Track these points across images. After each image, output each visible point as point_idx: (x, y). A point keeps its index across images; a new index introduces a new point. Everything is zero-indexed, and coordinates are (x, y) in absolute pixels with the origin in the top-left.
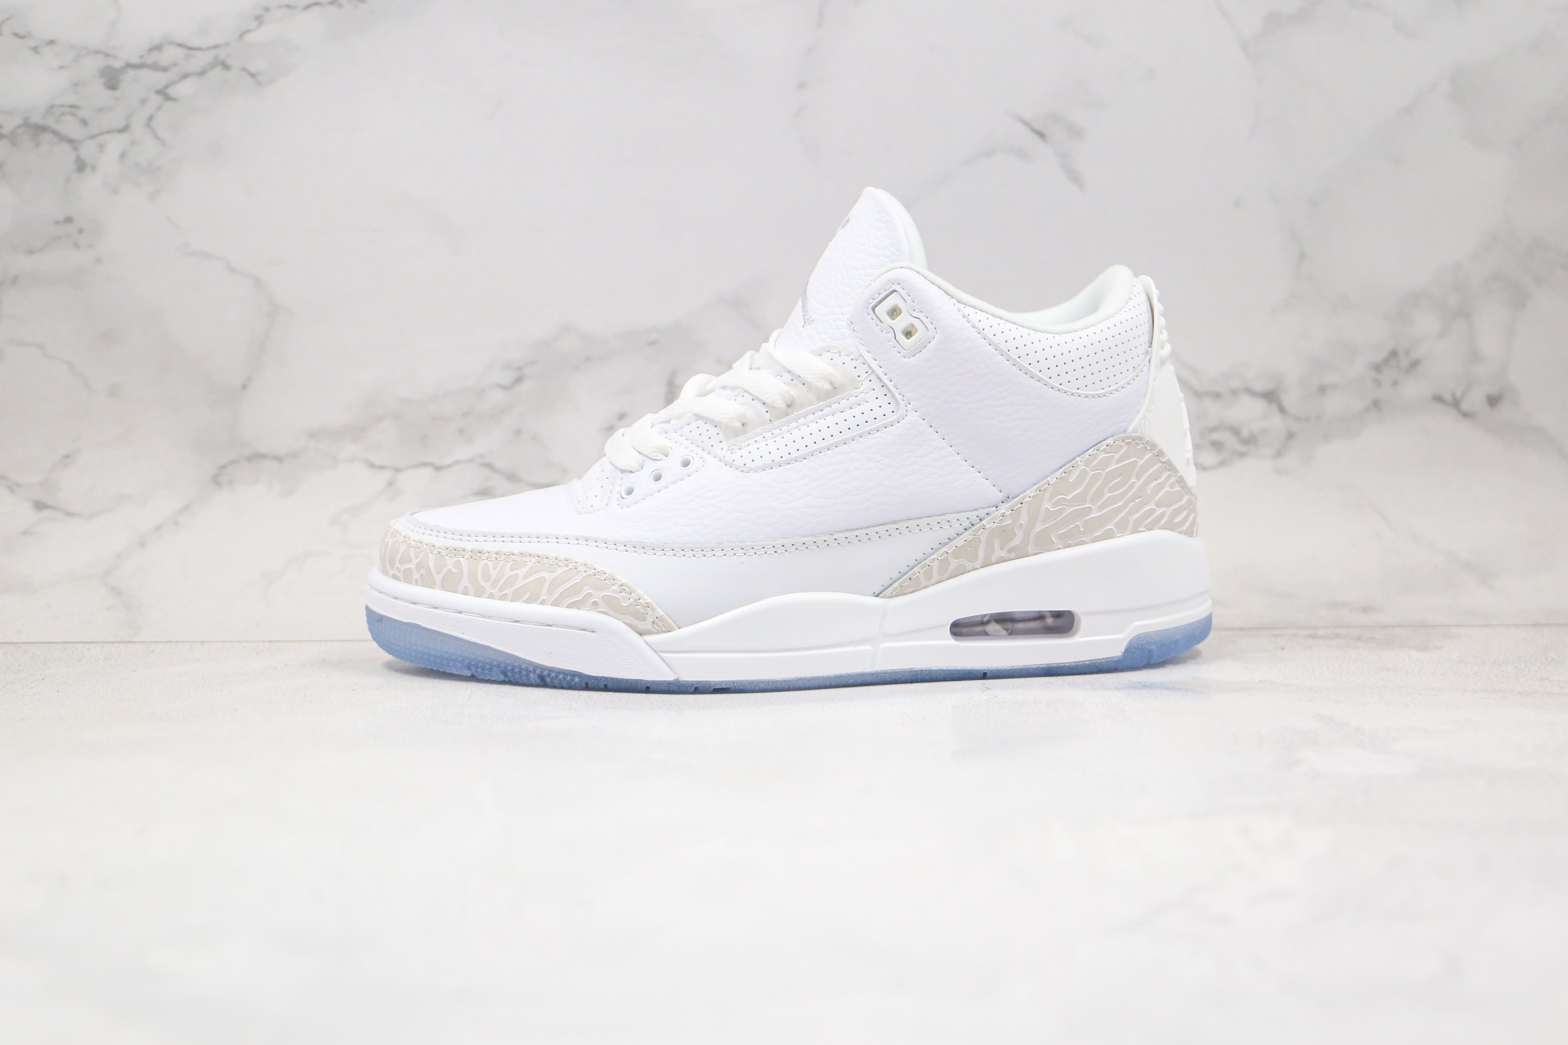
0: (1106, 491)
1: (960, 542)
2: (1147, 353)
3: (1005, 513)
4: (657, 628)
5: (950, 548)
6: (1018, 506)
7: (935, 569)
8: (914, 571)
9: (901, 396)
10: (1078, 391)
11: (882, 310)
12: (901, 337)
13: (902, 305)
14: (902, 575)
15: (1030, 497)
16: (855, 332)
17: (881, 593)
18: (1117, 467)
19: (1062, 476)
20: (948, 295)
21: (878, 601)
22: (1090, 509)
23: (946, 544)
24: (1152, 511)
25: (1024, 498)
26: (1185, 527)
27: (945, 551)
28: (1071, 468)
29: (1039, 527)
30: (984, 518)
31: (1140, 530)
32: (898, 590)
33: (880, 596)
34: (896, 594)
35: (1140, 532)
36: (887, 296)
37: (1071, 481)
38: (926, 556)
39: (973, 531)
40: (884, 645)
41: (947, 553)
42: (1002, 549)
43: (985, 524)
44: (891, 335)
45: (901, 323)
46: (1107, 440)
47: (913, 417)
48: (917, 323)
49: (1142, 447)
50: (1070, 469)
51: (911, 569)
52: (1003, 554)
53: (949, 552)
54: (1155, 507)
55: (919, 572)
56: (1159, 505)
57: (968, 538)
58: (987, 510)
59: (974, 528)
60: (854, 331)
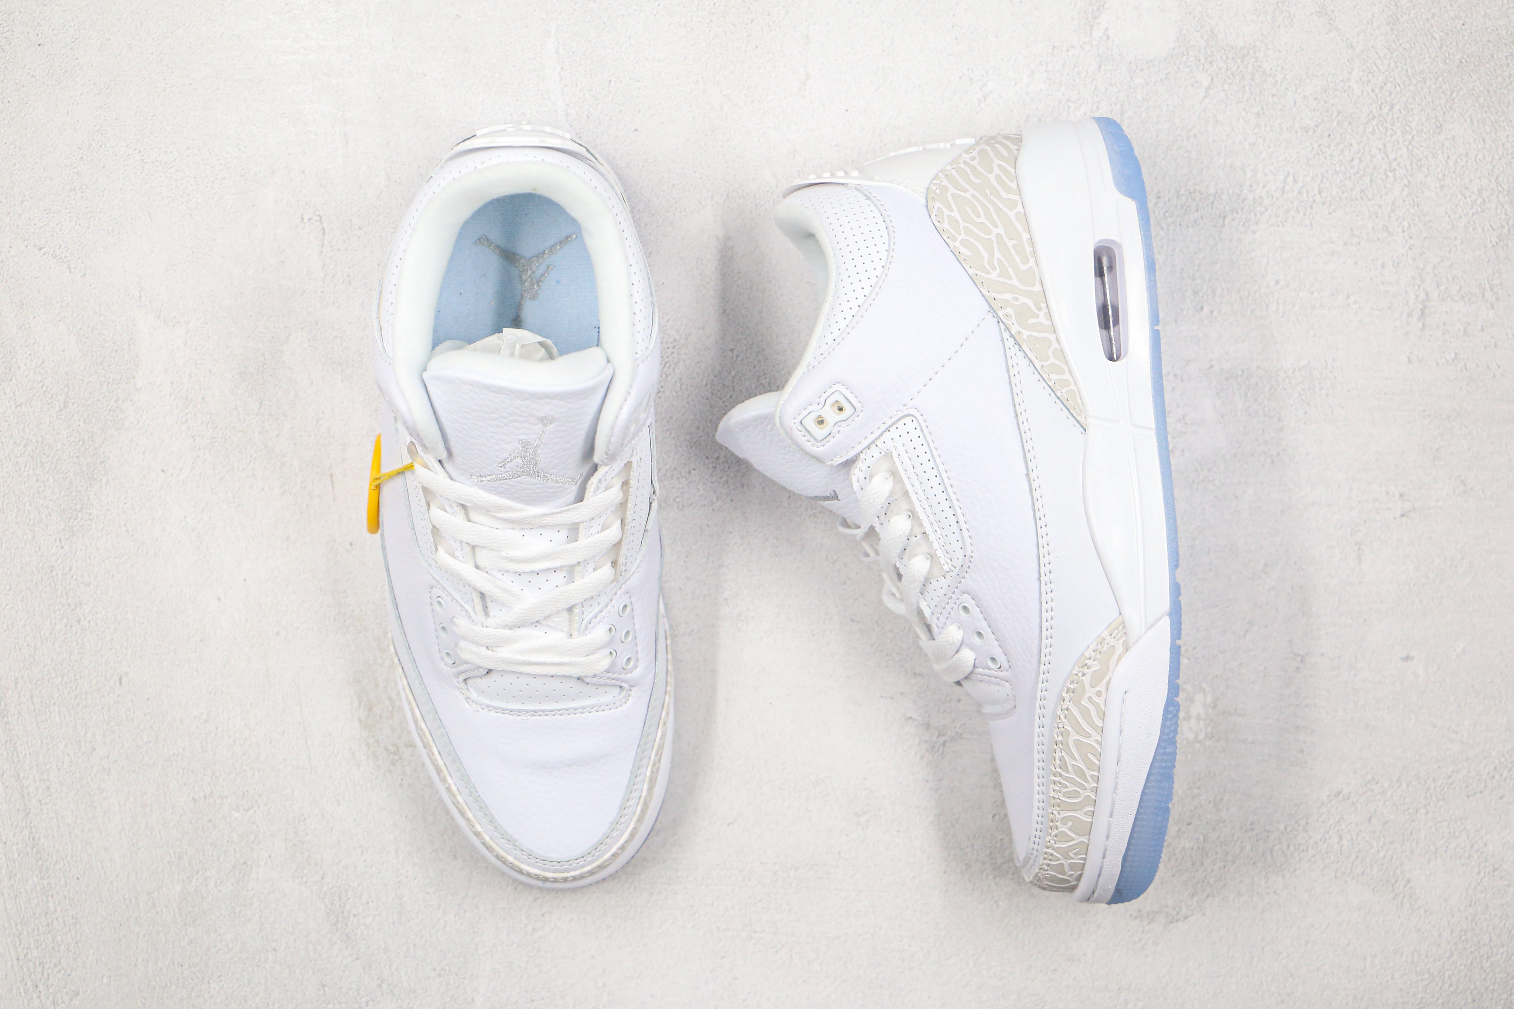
0: (979, 220)
7: (1059, 376)
8: (1061, 396)
12: (844, 415)
13: (814, 416)
14: (1064, 407)
17: (1082, 427)
18: (957, 211)
21: (1090, 428)
22: (998, 235)
24: (998, 177)
26: (1013, 146)
29: (1015, 282)
32: (1079, 410)
33: (1085, 427)
34: (1083, 412)
37: (972, 254)
38: (1046, 385)
41: (1043, 366)
42: (1037, 316)
44: (842, 424)
45: (831, 416)
48: (830, 401)
49: (939, 188)
51: (1059, 399)
52: (1041, 314)
54: (993, 175)
55: (1062, 391)
56: (991, 171)
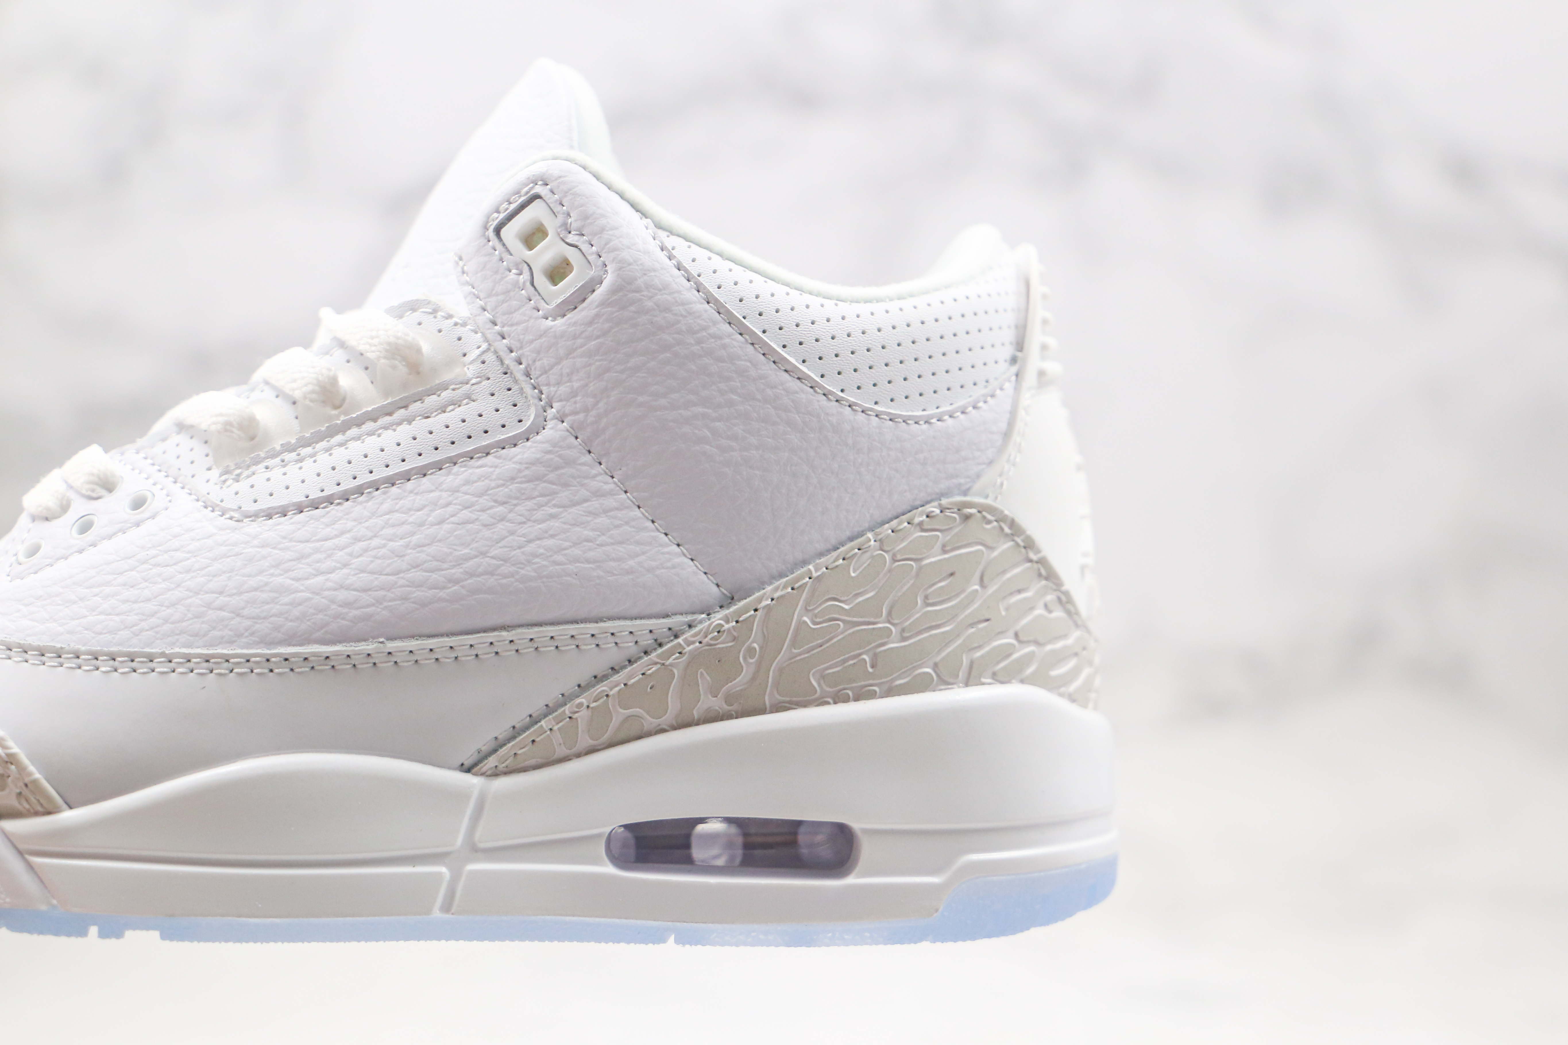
0: (920, 600)
1: (631, 675)
2: (1014, 360)
3: (723, 626)
4: (27, 806)
5: (612, 686)
6: (749, 614)
7: (582, 726)
8: (542, 726)
9: (536, 391)
10: (876, 407)
11: (510, 232)
12: (541, 281)
13: (548, 222)
14: (516, 732)
15: (772, 600)
16: (465, 275)
17: (476, 764)
18: (945, 559)
19: (837, 563)
20: (637, 211)
21: (472, 781)
22: (887, 634)
23: (605, 677)
24: (1009, 649)
25: (760, 600)
26: (1072, 687)
27: (603, 691)
28: (856, 550)
29: (785, 657)
30: (683, 632)
31: (983, 680)
32: (508, 762)
33: (475, 769)
34: (505, 769)
35: (983, 684)
36: (523, 207)
37: (853, 575)
38: (566, 698)
39: (658, 656)
40: (472, 867)
41: (607, 696)
42: (712, 692)
43: (682, 643)
44: (526, 275)
45: (544, 255)
46: (928, 506)
47: (553, 431)
48: (572, 255)
49: (994, 527)
50: (853, 552)
51: (536, 723)
52: (718, 704)
53: (611, 693)
54: (1013, 641)
55: (551, 729)
56: (1022, 639)
57: (649, 670)
58: (689, 618)
59: (660, 651)
60: (463, 272)
